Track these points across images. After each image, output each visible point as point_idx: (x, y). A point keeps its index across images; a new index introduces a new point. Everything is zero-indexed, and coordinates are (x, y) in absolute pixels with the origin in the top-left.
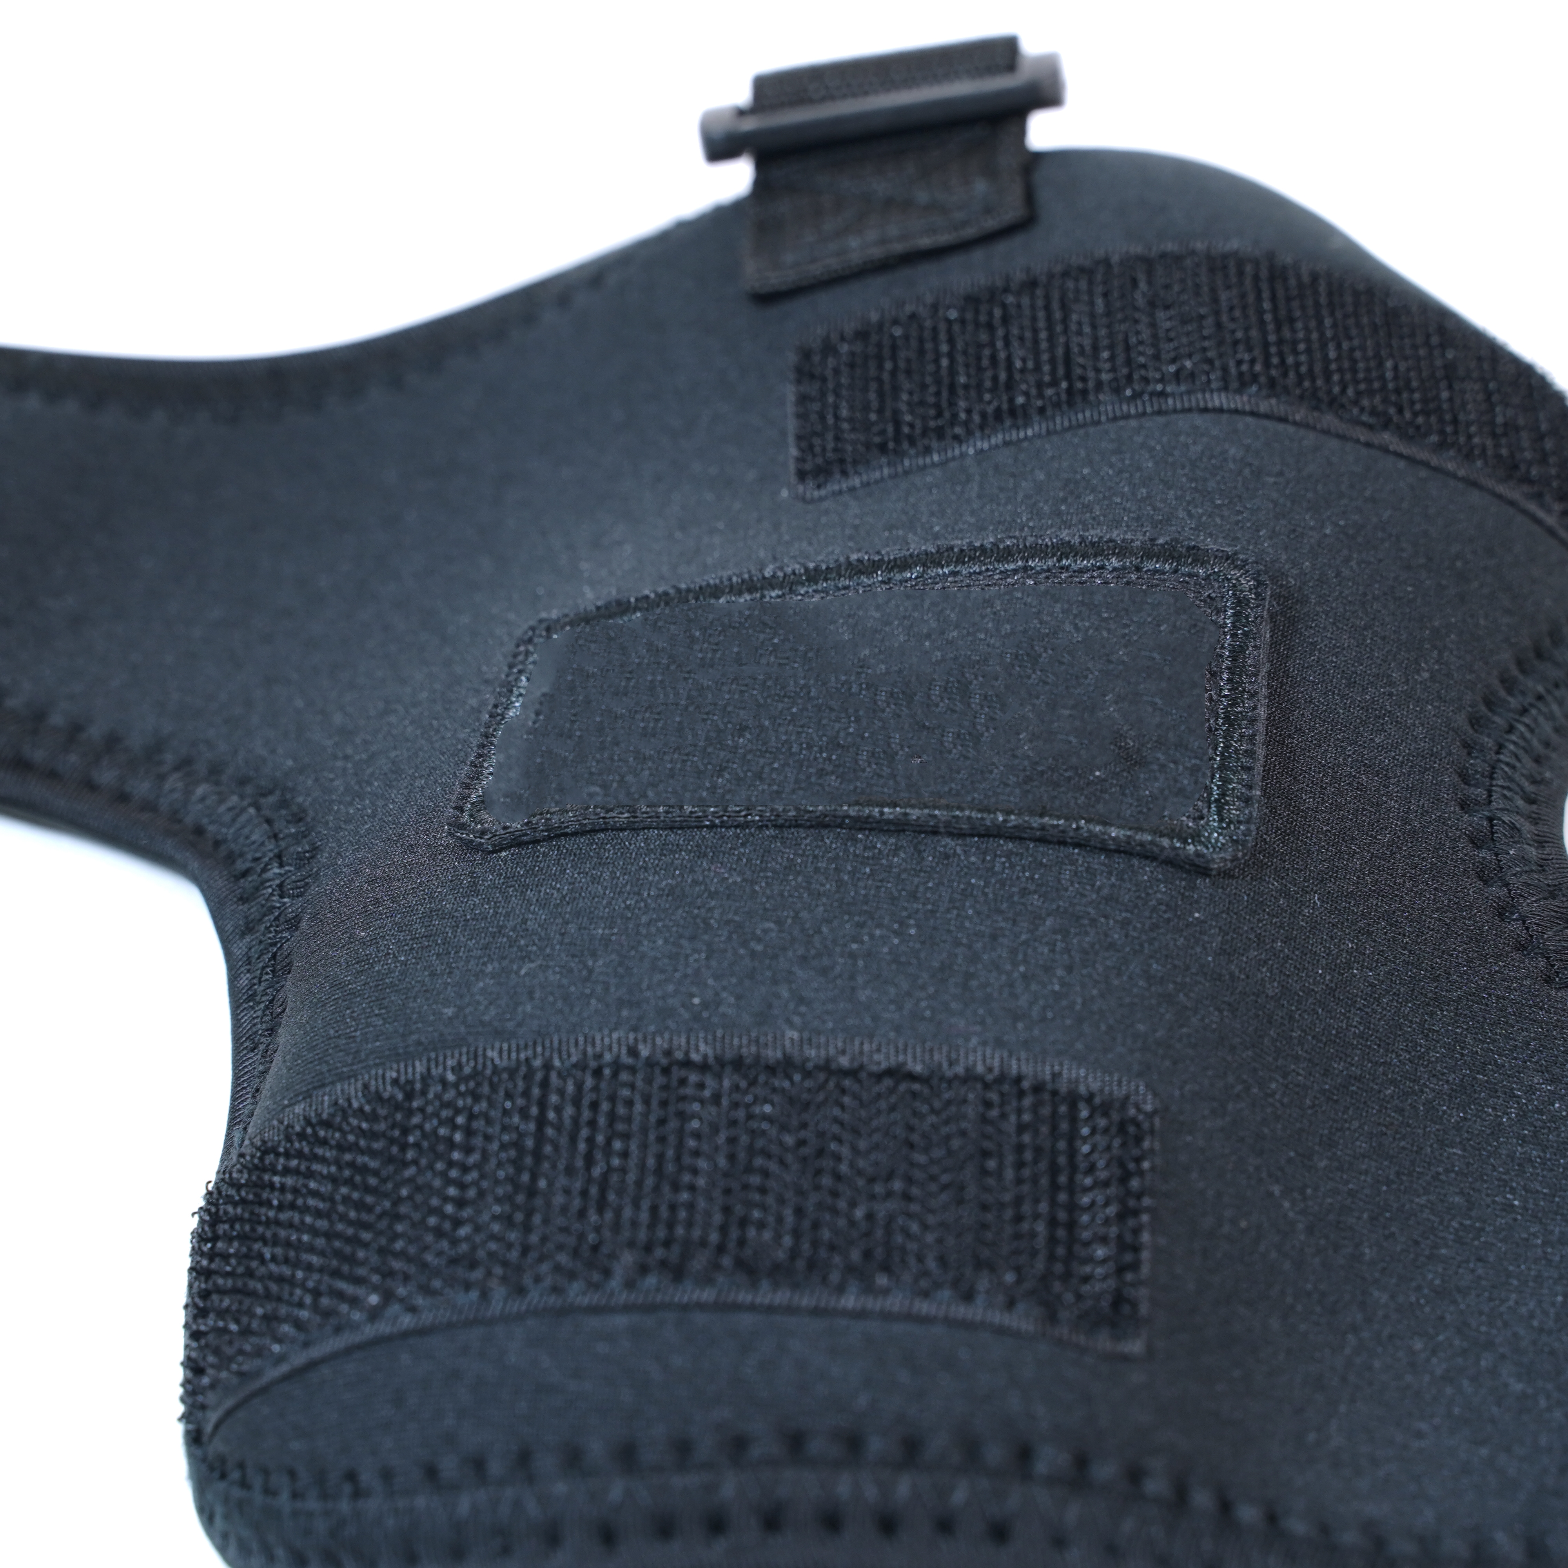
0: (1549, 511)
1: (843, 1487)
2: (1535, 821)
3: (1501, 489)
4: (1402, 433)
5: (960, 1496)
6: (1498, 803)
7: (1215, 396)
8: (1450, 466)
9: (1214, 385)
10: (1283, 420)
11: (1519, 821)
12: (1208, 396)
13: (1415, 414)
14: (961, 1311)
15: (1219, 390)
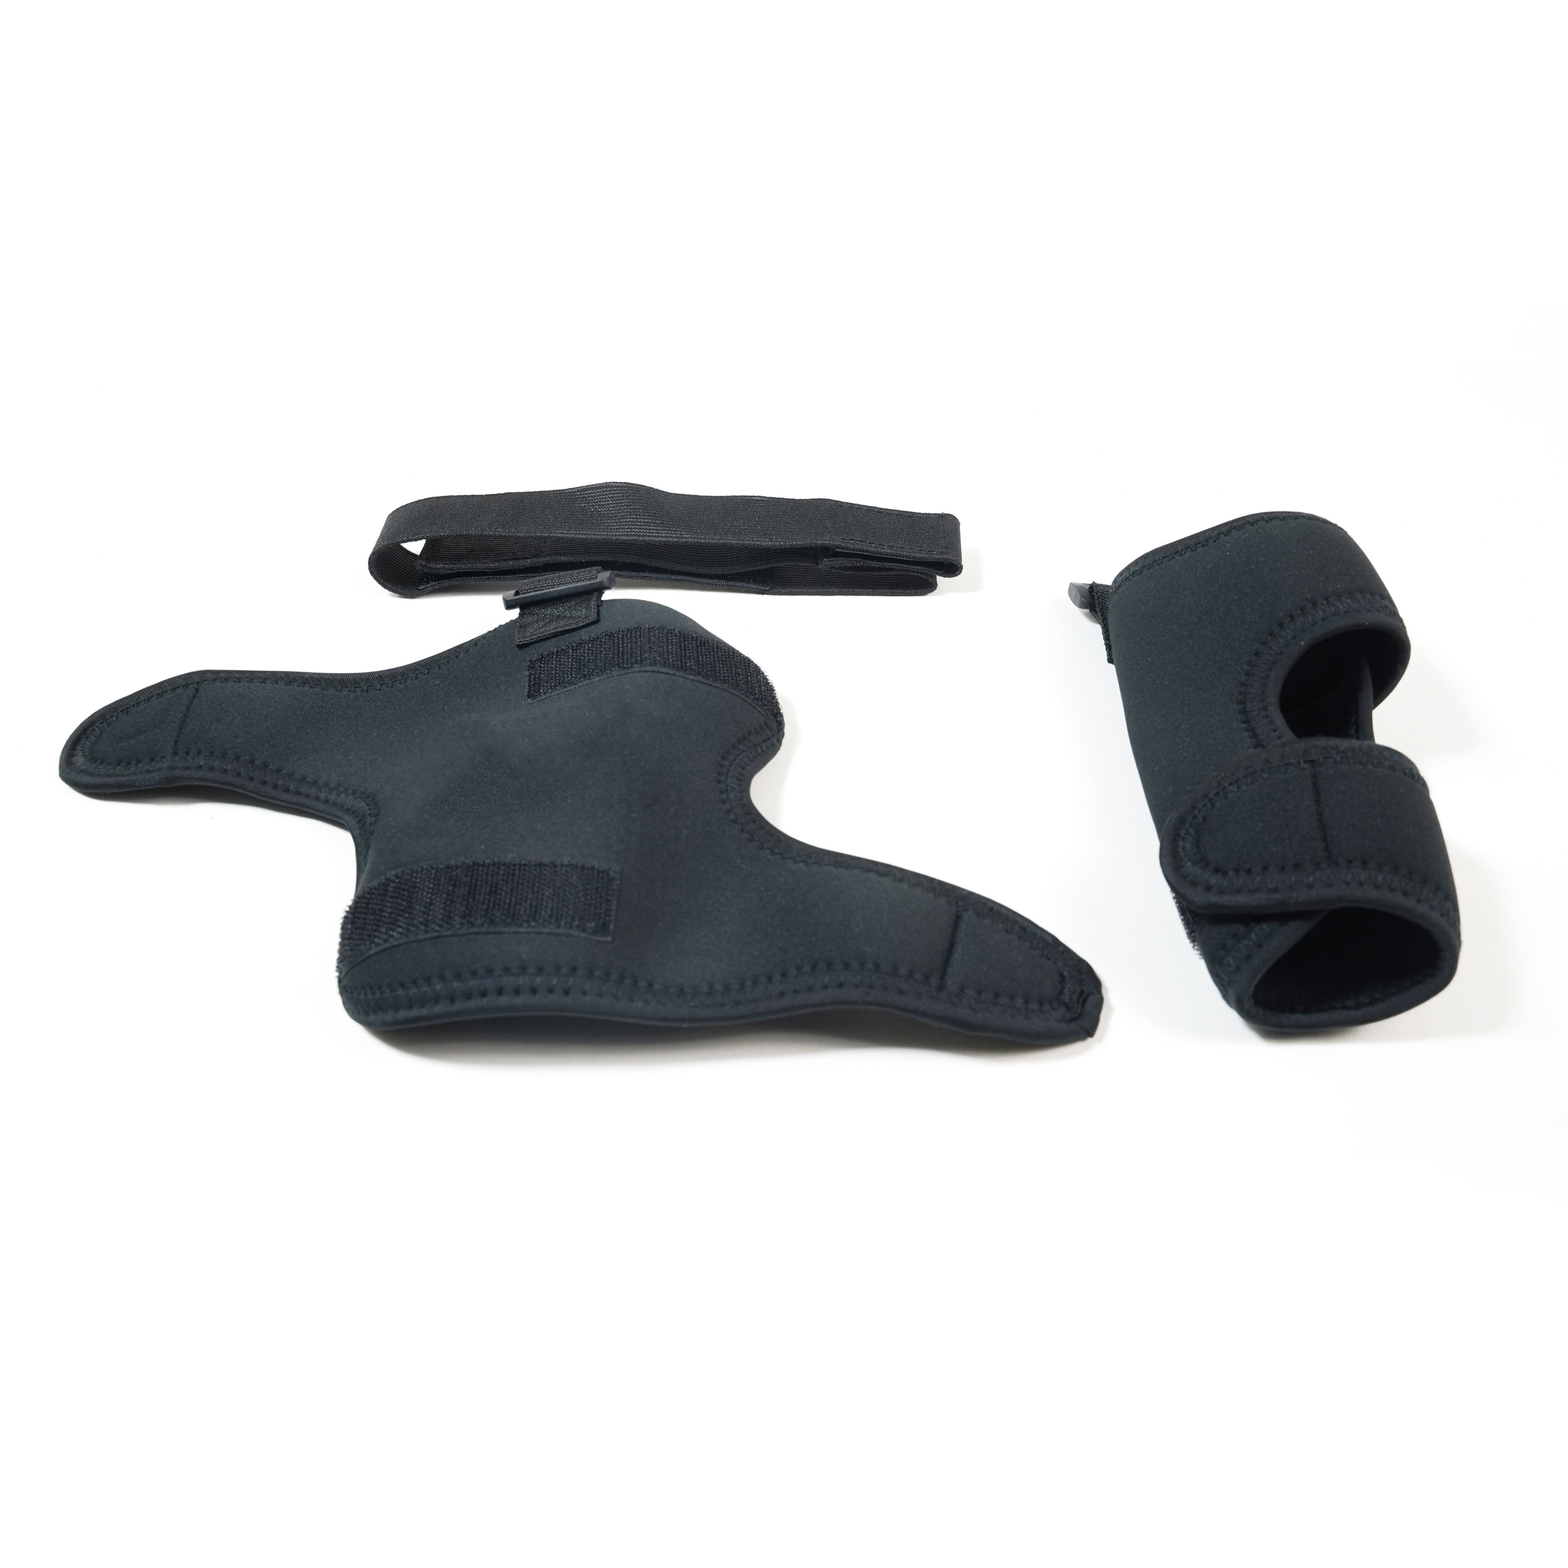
0: (749, 698)
1: (520, 981)
2: (739, 785)
3: (734, 692)
4: (704, 677)
5: (555, 981)
6: (729, 780)
7: (648, 667)
8: (719, 686)
9: (648, 664)
10: (675, 675)
11: (735, 786)
12: (646, 667)
13: (707, 671)
14: (557, 930)
15: (649, 666)
